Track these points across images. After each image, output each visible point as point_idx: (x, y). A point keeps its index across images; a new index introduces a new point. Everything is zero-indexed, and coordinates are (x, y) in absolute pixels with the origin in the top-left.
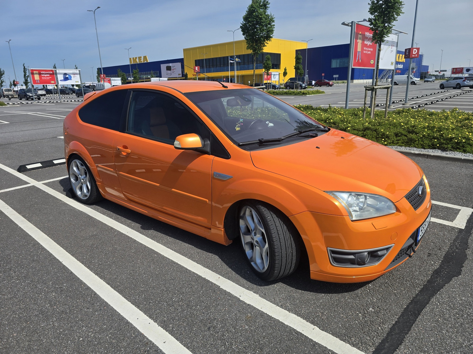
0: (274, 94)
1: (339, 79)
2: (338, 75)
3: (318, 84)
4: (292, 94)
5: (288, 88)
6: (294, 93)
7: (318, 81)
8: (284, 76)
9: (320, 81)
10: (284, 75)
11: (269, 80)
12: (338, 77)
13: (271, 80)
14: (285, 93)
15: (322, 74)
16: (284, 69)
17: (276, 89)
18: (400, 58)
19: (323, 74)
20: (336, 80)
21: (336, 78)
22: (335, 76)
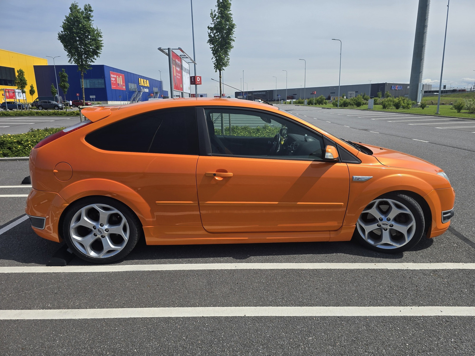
0: (38, 115)
1: (96, 100)
2: (95, 96)
3: (75, 105)
4: (63, 115)
5: (40, 108)
6: (65, 113)
7: (74, 101)
8: (31, 95)
9: (76, 101)
10: (30, 93)
11: (12, 98)
12: (95, 97)
13: (15, 98)
14: (53, 114)
15: (76, 95)
16: (30, 87)
17: (23, 109)
18: (145, 83)
19: (78, 94)
20: (93, 101)
21: (93, 99)
22: (91, 97)
